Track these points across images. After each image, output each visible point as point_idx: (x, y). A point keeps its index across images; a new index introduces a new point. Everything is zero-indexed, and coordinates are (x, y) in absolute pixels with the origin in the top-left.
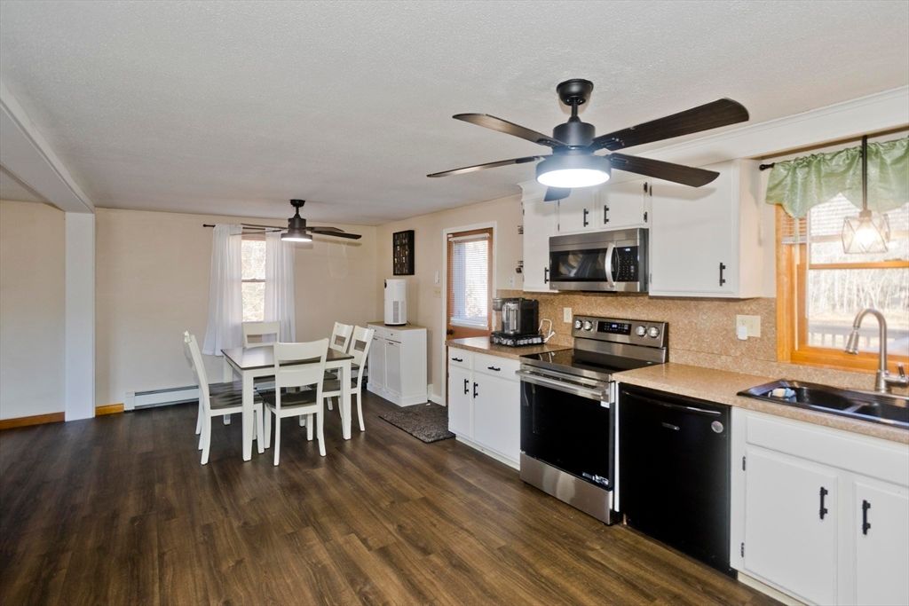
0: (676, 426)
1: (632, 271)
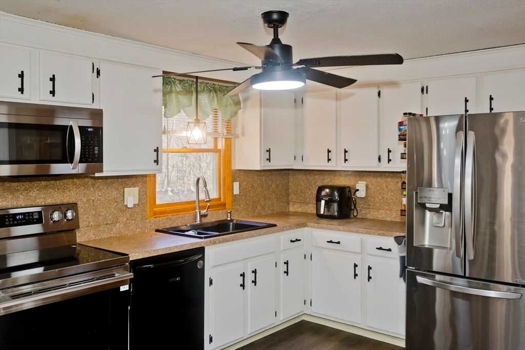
0: (177, 277)
1: (96, 152)
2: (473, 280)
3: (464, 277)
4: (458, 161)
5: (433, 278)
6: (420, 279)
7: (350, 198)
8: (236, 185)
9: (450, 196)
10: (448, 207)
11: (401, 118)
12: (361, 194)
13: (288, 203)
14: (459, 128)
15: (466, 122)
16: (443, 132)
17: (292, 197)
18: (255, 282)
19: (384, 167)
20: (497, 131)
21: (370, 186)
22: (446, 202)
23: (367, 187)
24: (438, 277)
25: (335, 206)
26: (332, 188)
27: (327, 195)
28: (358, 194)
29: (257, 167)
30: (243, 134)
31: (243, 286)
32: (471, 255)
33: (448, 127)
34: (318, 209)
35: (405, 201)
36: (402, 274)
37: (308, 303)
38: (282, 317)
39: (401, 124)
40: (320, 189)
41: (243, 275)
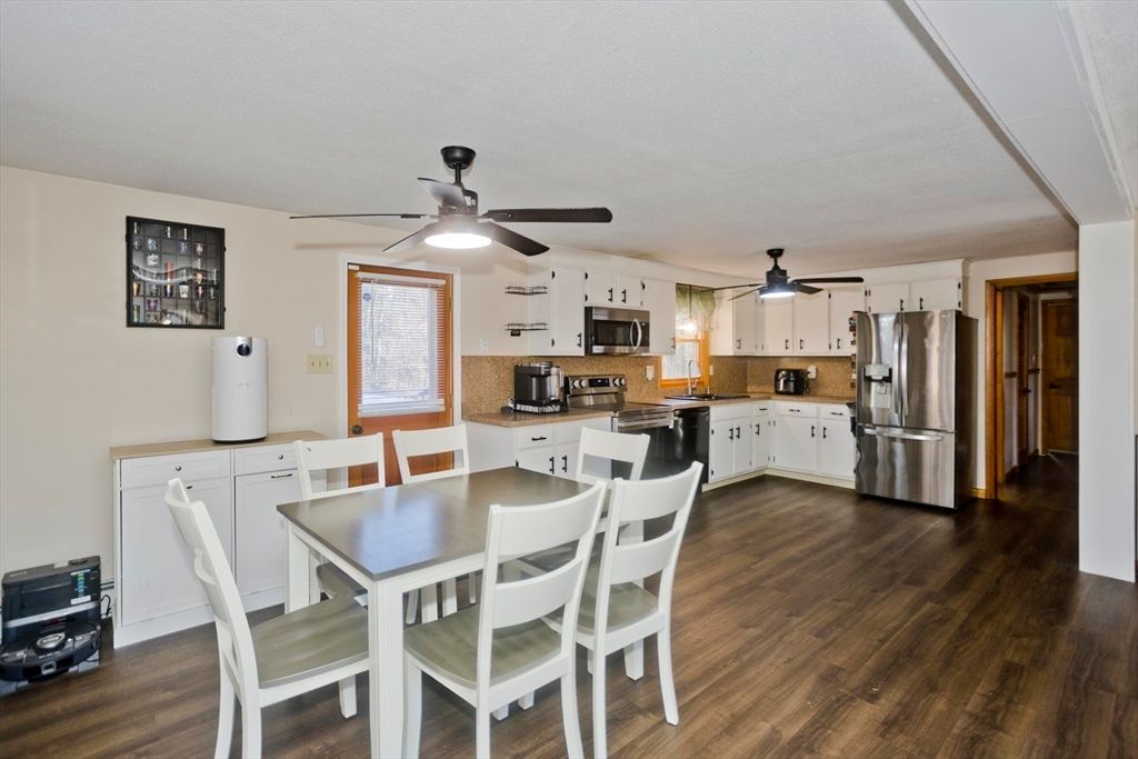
2: (907, 428)
3: (901, 427)
4: (896, 346)
5: (874, 428)
6: (868, 431)
7: (803, 379)
8: (711, 368)
9: (891, 370)
10: (888, 379)
11: (851, 315)
12: (812, 375)
13: (746, 385)
14: (896, 322)
15: (903, 318)
16: (882, 325)
17: (749, 379)
18: (738, 437)
19: (835, 352)
20: (926, 323)
21: (820, 369)
22: (887, 375)
23: (817, 370)
24: (878, 428)
25: (792, 384)
26: (788, 371)
27: (783, 376)
28: (809, 376)
29: (731, 354)
30: (717, 327)
31: (732, 438)
32: (906, 411)
33: (887, 322)
34: (777, 386)
35: (854, 376)
36: (853, 429)
37: (772, 459)
38: (754, 467)
39: (851, 319)
40: (778, 372)
41: (732, 430)
